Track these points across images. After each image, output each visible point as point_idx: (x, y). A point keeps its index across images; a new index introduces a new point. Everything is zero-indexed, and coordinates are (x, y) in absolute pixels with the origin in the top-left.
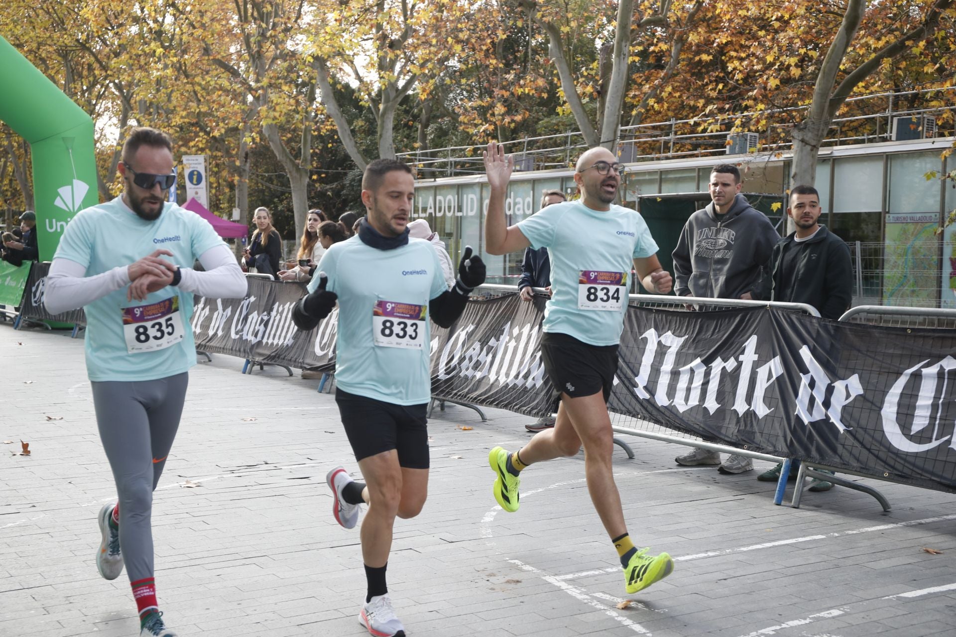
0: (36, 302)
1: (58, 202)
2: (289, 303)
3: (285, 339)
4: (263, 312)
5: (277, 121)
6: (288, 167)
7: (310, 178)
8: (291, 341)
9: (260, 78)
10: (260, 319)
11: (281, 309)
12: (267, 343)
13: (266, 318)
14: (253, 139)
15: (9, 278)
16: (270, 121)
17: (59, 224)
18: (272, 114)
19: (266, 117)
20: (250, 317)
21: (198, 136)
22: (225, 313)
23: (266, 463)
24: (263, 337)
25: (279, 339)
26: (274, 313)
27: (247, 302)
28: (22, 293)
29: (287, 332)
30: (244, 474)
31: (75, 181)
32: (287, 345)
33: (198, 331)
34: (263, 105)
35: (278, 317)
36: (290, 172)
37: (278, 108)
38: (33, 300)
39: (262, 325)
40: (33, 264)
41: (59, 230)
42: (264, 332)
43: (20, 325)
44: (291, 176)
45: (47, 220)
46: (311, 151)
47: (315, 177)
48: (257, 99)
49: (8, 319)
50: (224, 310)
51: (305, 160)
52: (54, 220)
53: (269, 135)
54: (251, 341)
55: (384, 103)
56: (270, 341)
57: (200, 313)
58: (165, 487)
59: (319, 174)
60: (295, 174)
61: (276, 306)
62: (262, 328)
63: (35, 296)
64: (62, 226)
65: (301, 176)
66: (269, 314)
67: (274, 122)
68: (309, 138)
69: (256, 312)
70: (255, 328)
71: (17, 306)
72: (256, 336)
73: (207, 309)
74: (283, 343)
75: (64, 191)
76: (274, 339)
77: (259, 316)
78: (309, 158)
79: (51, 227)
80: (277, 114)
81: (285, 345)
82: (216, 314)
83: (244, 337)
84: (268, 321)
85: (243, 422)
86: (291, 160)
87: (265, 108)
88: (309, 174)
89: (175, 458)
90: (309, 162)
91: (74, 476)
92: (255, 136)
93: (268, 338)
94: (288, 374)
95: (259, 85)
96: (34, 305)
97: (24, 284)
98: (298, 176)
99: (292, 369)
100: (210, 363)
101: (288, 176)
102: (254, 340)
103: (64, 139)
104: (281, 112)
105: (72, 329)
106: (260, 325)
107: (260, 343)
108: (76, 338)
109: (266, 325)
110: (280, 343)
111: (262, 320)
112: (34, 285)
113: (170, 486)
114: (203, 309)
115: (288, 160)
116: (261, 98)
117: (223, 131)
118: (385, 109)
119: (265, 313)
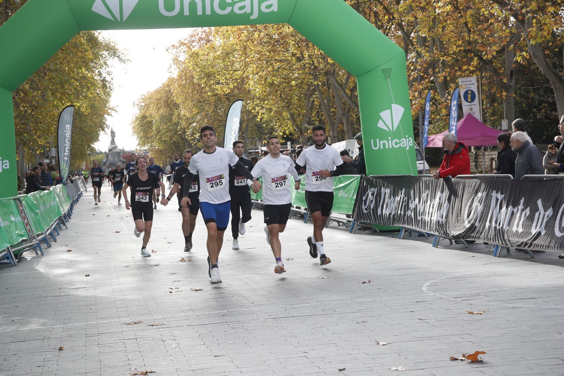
0: (366, 209)
1: (380, 124)
5: (544, 39)
6: (552, 79)
9: (528, 4)
14: (523, 57)
15: (342, 191)
16: (539, 40)
17: (382, 142)
18: (540, 33)
19: (535, 38)
22: (547, 214)
28: (354, 202)
31: (393, 106)
33: (520, 230)
34: (529, 27)
36: (554, 84)
37: (545, 28)
38: (364, 207)
40: (361, 177)
41: (382, 148)
43: (354, 229)
44: (555, 86)
45: (372, 140)
48: (521, 22)
49: (341, 224)
50: (545, 210)
52: (378, 140)
53: (534, 54)
57: (521, 214)
60: (558, 85)
63: (365, 205)
64: (384, 144)
71: (350, 213)
73: (528, 210)
75: (385, 115)
79: (375, 146)
80: (545, 33)
82: (537, 214)
86: (554, 73)
87: (534, 29)
92: (525, 55)
95: (528, 9)
96: (365, 212)
97: (356, 195)
98: (561, 87)
100: (533, 259)
101: (552, 87)
103: (382, 70)
104: (549, 30)
105: (399, 231)
108: (403, 239)
112: (364, 196)
114: (523, 210)
115: (552, 73)
116: (526, 22)
117: (495, 53)
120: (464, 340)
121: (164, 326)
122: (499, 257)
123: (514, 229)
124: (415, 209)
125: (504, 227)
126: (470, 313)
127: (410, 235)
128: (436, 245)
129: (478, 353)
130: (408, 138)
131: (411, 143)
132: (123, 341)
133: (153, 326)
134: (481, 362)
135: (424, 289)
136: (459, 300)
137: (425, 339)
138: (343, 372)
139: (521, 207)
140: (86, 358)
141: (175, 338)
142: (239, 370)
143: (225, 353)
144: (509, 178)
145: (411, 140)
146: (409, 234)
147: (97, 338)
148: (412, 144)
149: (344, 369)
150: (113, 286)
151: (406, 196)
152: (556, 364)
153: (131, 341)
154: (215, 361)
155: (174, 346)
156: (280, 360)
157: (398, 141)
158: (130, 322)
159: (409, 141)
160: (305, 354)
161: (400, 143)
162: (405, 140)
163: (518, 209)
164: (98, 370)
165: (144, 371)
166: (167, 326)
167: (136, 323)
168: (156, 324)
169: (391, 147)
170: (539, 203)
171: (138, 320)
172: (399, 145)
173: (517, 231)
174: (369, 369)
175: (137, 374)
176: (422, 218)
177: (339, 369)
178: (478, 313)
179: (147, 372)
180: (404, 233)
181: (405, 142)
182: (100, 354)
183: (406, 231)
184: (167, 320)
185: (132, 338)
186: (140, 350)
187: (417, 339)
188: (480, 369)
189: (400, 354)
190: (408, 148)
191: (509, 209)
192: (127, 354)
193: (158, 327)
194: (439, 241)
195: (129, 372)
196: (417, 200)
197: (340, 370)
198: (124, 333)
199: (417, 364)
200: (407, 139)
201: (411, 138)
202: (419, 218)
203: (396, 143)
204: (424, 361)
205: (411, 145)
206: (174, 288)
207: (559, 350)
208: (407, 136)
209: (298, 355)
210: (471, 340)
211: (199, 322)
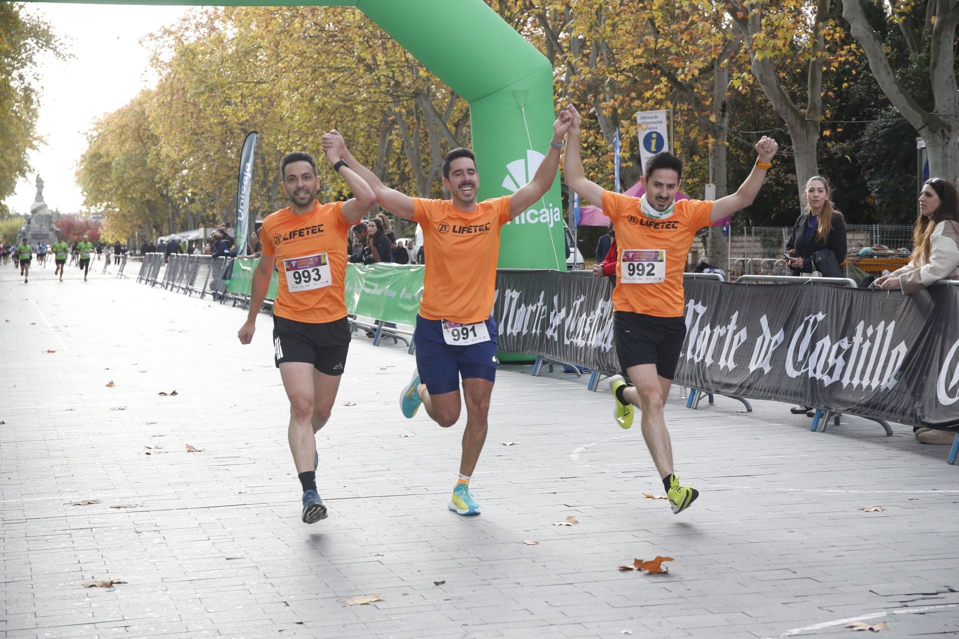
1: (508, 184)
2: (883, 323)
3: (881, 378)
4: (842, 337)
5: (777, 52)
6: (789, 119)
7: (821, 133)
8: (893, 382)
10: (835, 347)
11: (870, 331)
12: (850, 385)
13: (845, 345)
14: (744, 81)
16: (769, 54)
18: (771, 42)
19: (763, 49)
20: (819, 345)
21: (660, 82)
22: (774, 339)
23: (952, 591)
24: (842, 375)
25: (871, 378)
26: (858, 339)
27: (812, 321)
29: (885, 367)
30: (926, 608)
31: (529, 153)
32: (887, 389)
33: (731, 365)
34: (754, 32)
35: (867, 344)
36: (792, 127)
37: (780, 33)
39: (841, 357)
42: (845, 368)
44: (793, 132)
46: (822, 94)
47: (827, 133)
48: (742, 22)
50: (773, 334)
51: (813, 109)
53: (761, 76)
54: (821, 381)
55: (939, 15)
56: (856, 382)
57: (733, 339)
58: (809, 628)
59: (833, 127)
60: (798, 129)
61: (860, 327)
62: (840, 362)
65: (808, 132)
66: (850, 340)
67: (772, 55)
68: (819, 76)
69: (828, 337)
70: (826, 363)
72: (831, 374)
73: (743, 333)
74: (879, 386)
75: (516, 167)
76: (861, 378)
77: (832, 344)
78: (820, 104)
80: (780, 43)
81: (883, 389)
82: (760, 340)
83: (811, 374)
84: (849, 351)
85: (863, 513)
86: (793, 110)
87: (762, 35)
88: (819, 128)
89: (794, 576)
90: (819, 111)
91: (656, 602)
92: (746, 78)
93: (852, 377)
94: (883, 432)
95: (753, 1)
98: (804, 133)
99: (891, 424)
100: (749, 414)
101: (789, 132)
102: (827, 381)
103: (513, 93)
104: (785, 39)
105: (532, 362)
106: (836, 357)
107: (837, 385)
109: (846, 357)
110: (874, 385)
111: (840, 349)
113: (818, 626)
114: (735, 332)
115: (789, 110)
116: (750, 22)
117: (696, 72)
118: (942, 24)
119: (846, 340)
120: (639, 540)
121: (138, 509)
122: (696, 409)
123: (722, 363)
124: (560, 328)
125: (706, 360)
126: (649, 497)
127: (551, 370)
128: (593, 387)
129: (660, 560)
130: (553, 208)
131: (557, 217)
132: (68, 532)
133: (119, 507)
134: (665, 573)
135: (574, 457)
136: (630, 475)
137: (575, 536)
138: (441, 586)
139: (732, 327)
140: (5, 558)
141: (158, 529)
142: (268, 581)
143: (244, 553)
144: (717, 279)
145: (557, 212)
146: (548, 369)
147: (23, 526)
148: (559, 219)
149: (443, 582)
150: (47, 442)
151: (544, 305)
152: (783, 578)
153: (82, 532)
154: (228, 566)
155: (157, 541)
156: (337, 567)
157: (536, 213)
158: (79, 501)
159: (554, 214)
160: (378, 558)
161: (539, 215)
162: (547, 211)
163: (727, 330)
164: (27, 578)
165: (108, 581)
166: (143, 509)
167: (89, 503)
168: (125, 503)
169: (523, 222)
170: (764, 321)
171: (91, 498)
172: (537, 219)
173: (726, 367)
174: (484, 582)
175: (94, 586)
176: (571, 342)
177: (435, 583)
178: (661, 498)
179: (112, 583)
180: (541, 367)
181: (547, 214)
182: (29, 553)
183: (544, 363)
184: (144, 499)
185: (83, 527)
186: (98, 547)
187: (562, 537)
188: (663, 585)
189: (534, 559)
190: (551, 225)
191: (715, 330)
192: (76, 553)
193: (129, 509)
194: (599, 381)
195: (82, 582)
196: (564, 311)
197: (437, 584)
198: (69, 519)
199: (563, 576)
200: (551, 210)
201: (557, 209)
202: (567, 342)
203: (533, 216)
204: (574, 572)
205: (556, 220)
206: (153, 447)
207: (789, 556)
208: (551, 205)
209: (367, 560)
210: (649, 540)
211: (199, 503)
